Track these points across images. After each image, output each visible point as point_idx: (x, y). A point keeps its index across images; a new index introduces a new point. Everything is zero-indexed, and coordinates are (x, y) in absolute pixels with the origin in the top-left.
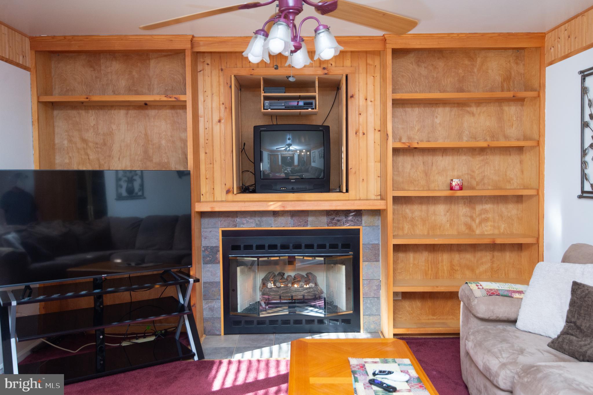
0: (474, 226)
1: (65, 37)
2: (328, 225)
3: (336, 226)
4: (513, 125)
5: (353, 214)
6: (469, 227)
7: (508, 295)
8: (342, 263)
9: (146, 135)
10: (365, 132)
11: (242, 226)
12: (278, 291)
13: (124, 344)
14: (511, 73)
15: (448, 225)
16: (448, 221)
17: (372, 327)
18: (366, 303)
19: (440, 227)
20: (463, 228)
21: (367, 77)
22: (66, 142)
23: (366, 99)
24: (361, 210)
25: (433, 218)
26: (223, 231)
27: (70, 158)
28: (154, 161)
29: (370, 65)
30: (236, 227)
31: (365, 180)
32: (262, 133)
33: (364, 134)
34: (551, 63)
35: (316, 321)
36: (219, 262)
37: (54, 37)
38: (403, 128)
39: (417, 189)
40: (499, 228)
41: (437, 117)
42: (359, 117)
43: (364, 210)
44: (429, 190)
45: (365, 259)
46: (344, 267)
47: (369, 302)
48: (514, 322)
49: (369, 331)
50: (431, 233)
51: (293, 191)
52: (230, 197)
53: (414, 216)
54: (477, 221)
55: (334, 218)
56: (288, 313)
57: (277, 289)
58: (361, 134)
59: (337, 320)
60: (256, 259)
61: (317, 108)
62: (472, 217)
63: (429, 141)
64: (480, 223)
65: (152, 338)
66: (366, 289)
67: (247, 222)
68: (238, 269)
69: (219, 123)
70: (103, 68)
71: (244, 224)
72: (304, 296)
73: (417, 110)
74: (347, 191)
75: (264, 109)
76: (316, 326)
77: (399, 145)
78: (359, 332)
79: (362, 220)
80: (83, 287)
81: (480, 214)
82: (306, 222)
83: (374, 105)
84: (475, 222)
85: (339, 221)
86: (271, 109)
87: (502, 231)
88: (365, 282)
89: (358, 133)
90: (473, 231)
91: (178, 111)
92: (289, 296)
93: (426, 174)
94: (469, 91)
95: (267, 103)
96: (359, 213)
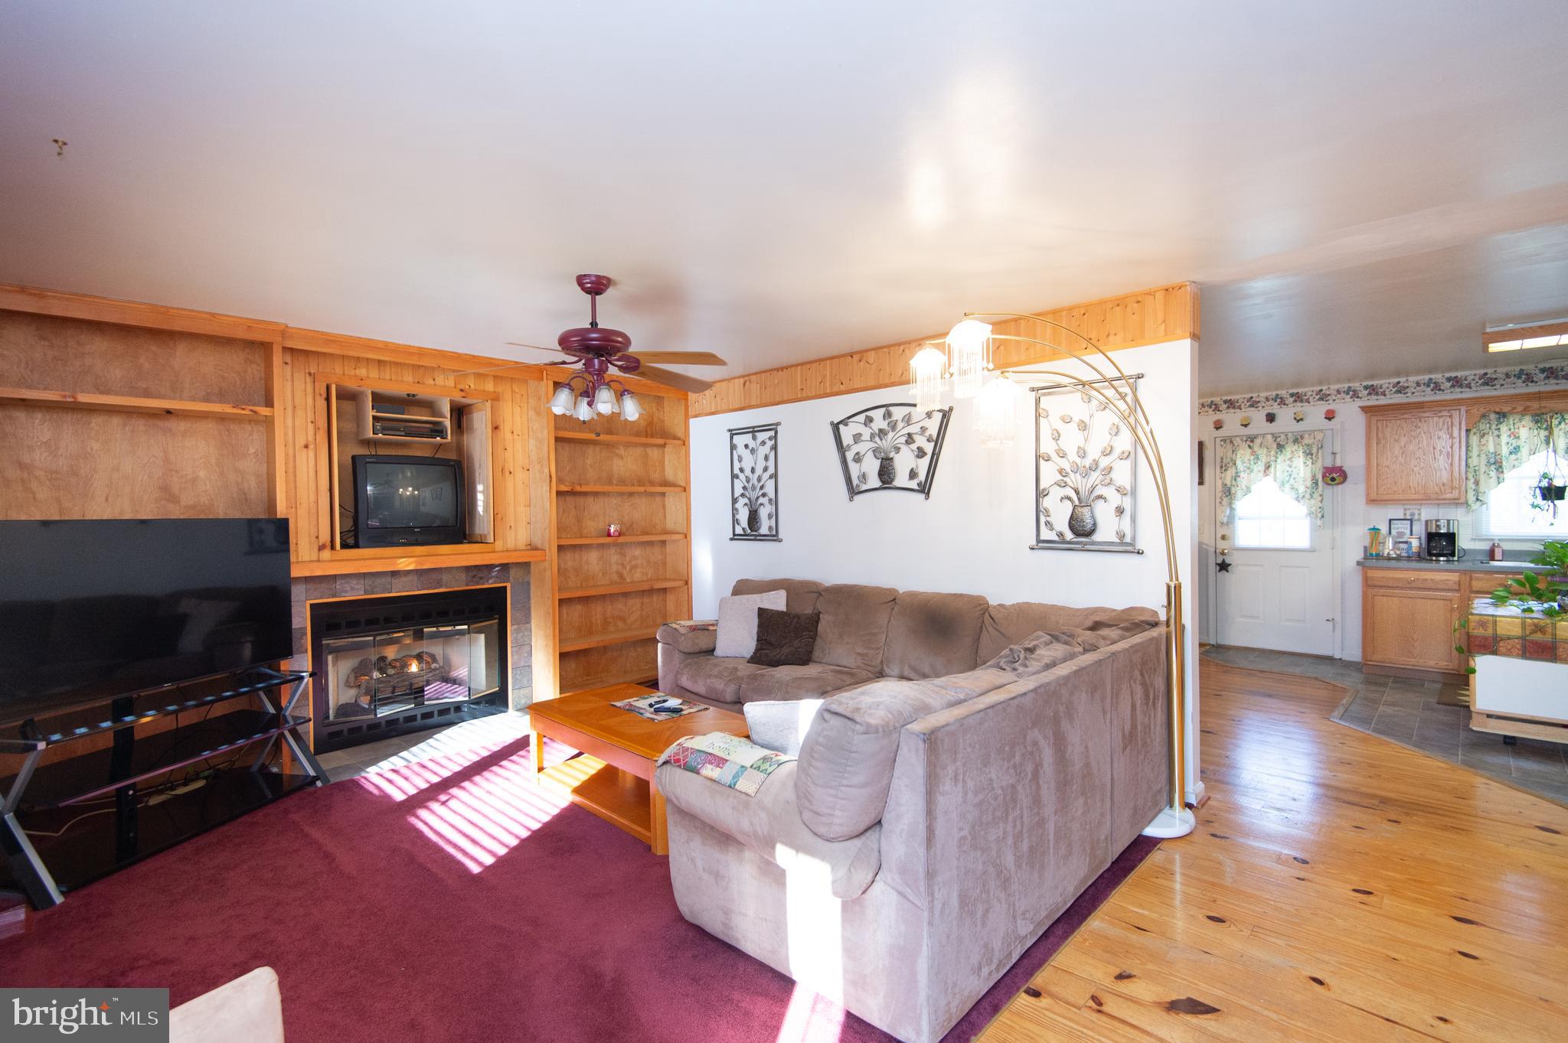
0: (625, 573)
2: (467, 585)
3: (478, 584)
5: (498, 568)
6: (621, 576)
8: (482, 632)
9: (167, 460)
10: (512, 470)
11: (343, 594)
12: (390, 682)
14: (653, 419)
15: (601, 574)
17: (523, 702)
18: (515, 675)
19: (593, 578)
20: (615, 577)
23: (513, 432)
24: (508, 564)
26: (311, 605)
28: (183, 503)
31: (513, 527)
32: (368, 465)
33: (510, 473)
34: (696, 416)
36: (306, 651)
39: (569, 536)
40: (647, 574)
42: (503, 453)
43: (513, 563)
44: (582, 537)
46: (482, 636)
49: (519, 707)
50: (584, 584)
52: (330, 554)
54: (628, 568)
55: (475, 576)
57: (388, 679)
58: (507, 473)
59: (479, 704)
60: (372, 638)
61: (448, 438)
62: (622, 564)
64: (631, 570)
65: (201, 784)
67: (352, 589)
68: (331, 658)
69: (305, 450)
71: (346, 592)
75: (374, 434)
76: (452, 716)
77: (563, 488)
78: (508, 712)
79: (509, 575)
81: (630, 561)
82: (438, 583)
85: (481, 578)
86: (384, 435)
87: (649, 577)
89: (504, 472)
90: (624, 579)
91: (232, 426)
92: (406, 686)
93: (579, 520)
94: (617, 434)
95: (378, 425)
96: (505, 567)
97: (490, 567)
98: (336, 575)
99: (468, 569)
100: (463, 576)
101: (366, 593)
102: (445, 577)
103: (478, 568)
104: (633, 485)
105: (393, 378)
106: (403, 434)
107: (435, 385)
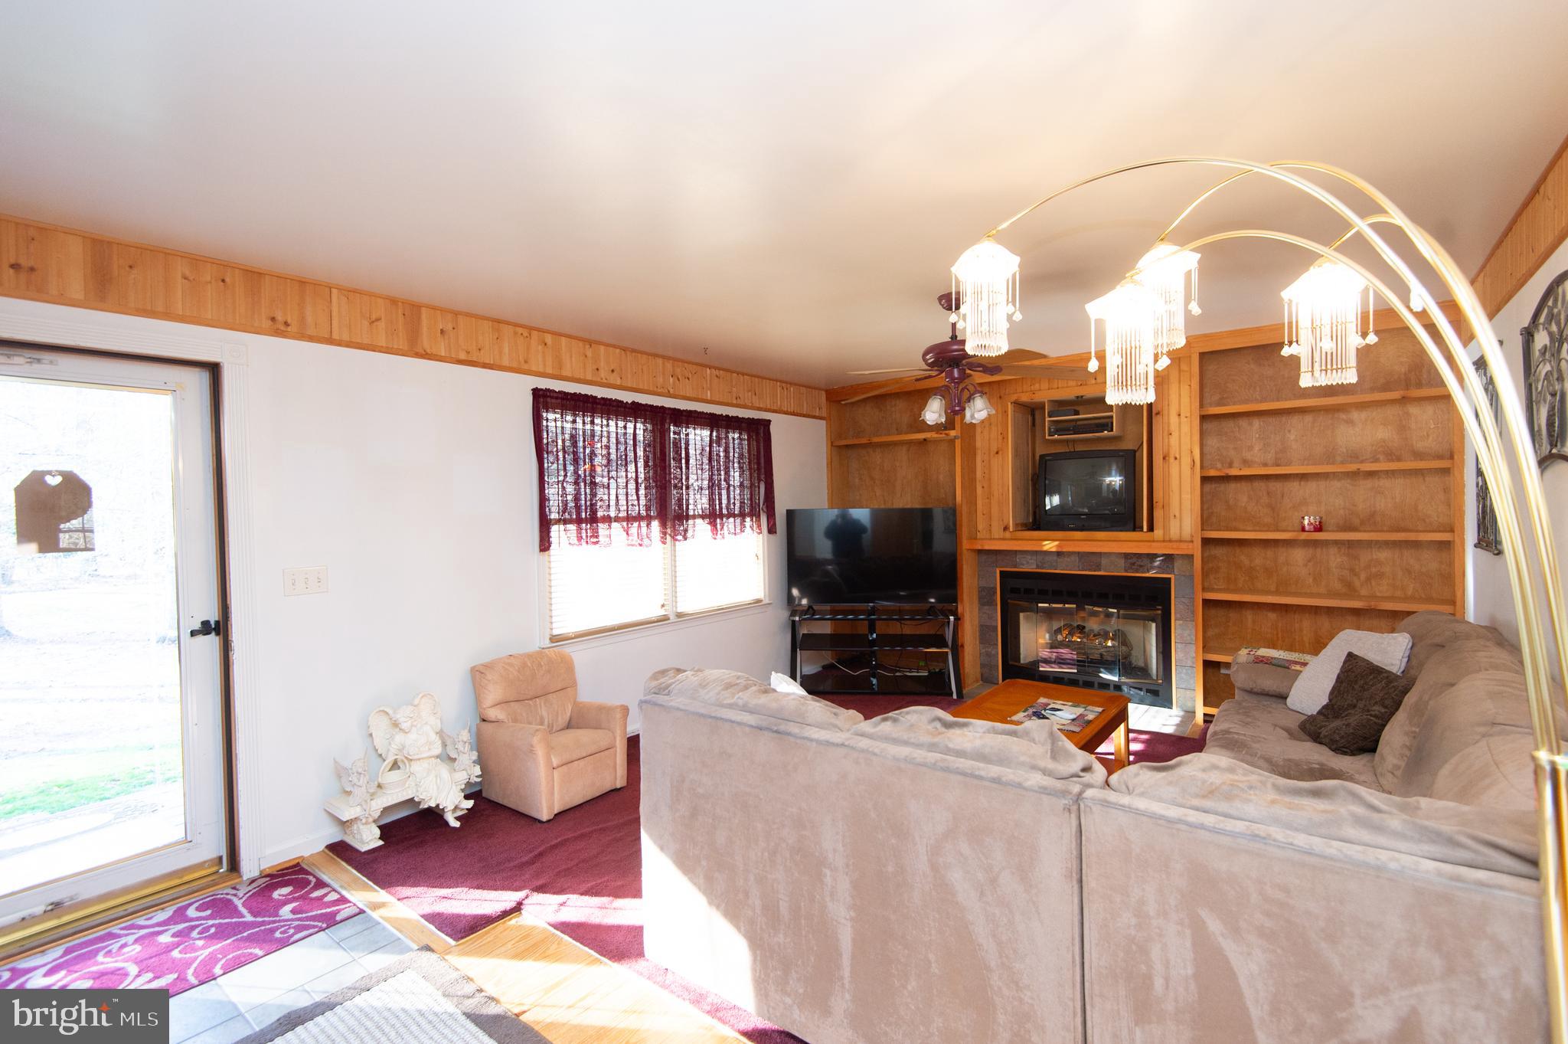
0: (1357, 583)
1: (852, 386)
2: (1126, 571)
3: (1137, 572)
4: (1428, 435)
5: (1161, 558)
6: (1348, 584)
7: (1284, 665)
8: (1153, 620)
10: (1177, 456)
11: (1021, 566)
13: (897, 674)
15: (1311, 580)
16: (1310, 574)
19: (1297, 581)
20: (1337, 586)
21: (1180, 387)
22: (857, 480)
23: (1179, 415)
24: (1173, 554)
25: (1285, 569)
26: (1001, 572)
27: (860, 495)
29: (1183, 371)
30: (1015, 567)
31: (1177, 516)
35: (1112, 687)
37: (843, 388)
38: (1235, 448)
39: (1258, 528)
41: (1289, 431)
42: (1169, 438)
43: (1176, 554)
45: (1178, 616)
47: (1184, 671)
48: (1283, 697)
49: (1185, 709)
51: (1082, 529)
52: (1008, 535)
53: (1252, 565)
54: (1363, 576)
55: (1135, 563)
56: (1076, 671)
58: (1172, 460)
59: (1141, 689)
61: (1114, 430)
62: (1352, 570)
63: (1278, 465)
64: (1368, 579)
66: (1181, 655)
68: (1022, 615)
69: (996, 455)
70: (888, 407)
71: (1023, 565)
72: (1101, 655)
73: (1258, 423)
74: (1151, 529)
75: (1049, 435)
77: (1210, 473)
78: (1171, 708)
79: (1173, 567)
80: (862, 612)
81: (1368, 566)
82: (1098, 566)
83: (1191, 421)
84: (1359, 578)
85: (1141, 566)
86: (1059, 435)
88: (1179, 646)
89: (1167, 458)
90: (1356, 592)
93: (1274, 509)
95: (1054, 428)
96: (1169, 558)
97: (1152, 557)
98: (1016, 551)
99: (1127, 556)
100: (1122, 562)
101: (1038, 567)
102: (1104, 561)
103: (1139, 556)
104: (1377, 460)
105: (1060, 386)
106: (1071, 432)
107: (1096, 384)
